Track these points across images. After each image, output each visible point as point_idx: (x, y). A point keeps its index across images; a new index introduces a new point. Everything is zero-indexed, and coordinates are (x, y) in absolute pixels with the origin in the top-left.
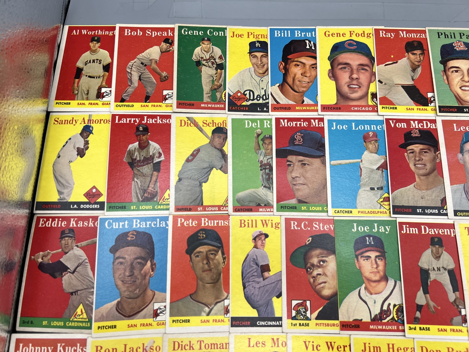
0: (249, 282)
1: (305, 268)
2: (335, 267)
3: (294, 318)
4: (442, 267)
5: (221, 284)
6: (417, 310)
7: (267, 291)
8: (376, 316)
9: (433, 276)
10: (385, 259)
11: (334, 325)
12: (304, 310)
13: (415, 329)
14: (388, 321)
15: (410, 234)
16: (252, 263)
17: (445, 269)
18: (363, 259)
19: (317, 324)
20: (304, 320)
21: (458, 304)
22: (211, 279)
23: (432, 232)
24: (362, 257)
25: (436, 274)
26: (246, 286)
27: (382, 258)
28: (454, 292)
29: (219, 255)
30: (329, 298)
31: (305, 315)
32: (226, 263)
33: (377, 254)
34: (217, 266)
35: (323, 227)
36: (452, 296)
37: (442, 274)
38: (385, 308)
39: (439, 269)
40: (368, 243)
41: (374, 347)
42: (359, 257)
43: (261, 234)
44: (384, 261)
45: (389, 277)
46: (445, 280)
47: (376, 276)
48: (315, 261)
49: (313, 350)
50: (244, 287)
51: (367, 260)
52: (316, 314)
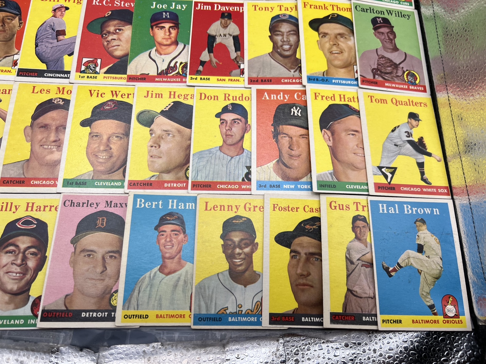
0: (43, 42)
1: (101, 34)
2: (130, 35)
3: (83, 72)
4: (228, 34)
5: (13, 42)
6: (200, 65)
7: (59, 50)
8: (162, 71)
9: (218, 40)
10: (178, 28)
11: (121, 78)
12: (94, 66)
13: (196, 79)
14: (173, 75)
15: (203, 10)
16: (49, 28)
17: (231, 35)
18: (157, 28)
19: (104, 77)
20: (93, 74)
21: (238, 60)
22: (4, 38)
23: (223, 9)
24: (156, 27)
25: (222, 39)
26: (39, 45)
27: (175, 28)
28: (236, 51)
29: (16, 21)
30: (120, 58)
31: (94, 70)
32: (21, 27)
33: (172, 25)
34: (11, 29)
35: (124, 4)
36: (233, 55)
37: (227, 39)
38: (172, 65)
39: (225, 35)
40: (164, 17)
41: (156, 94)
42: (154, 27)
43: (62, 7)
44: (176, 30)
45: (179, 42)
46: (230, 43)
47: (167, 41)
48: (112, 29)
49: (98, 96)
50: (37, 46)
51: (161, 29)
52: (105, 69)
